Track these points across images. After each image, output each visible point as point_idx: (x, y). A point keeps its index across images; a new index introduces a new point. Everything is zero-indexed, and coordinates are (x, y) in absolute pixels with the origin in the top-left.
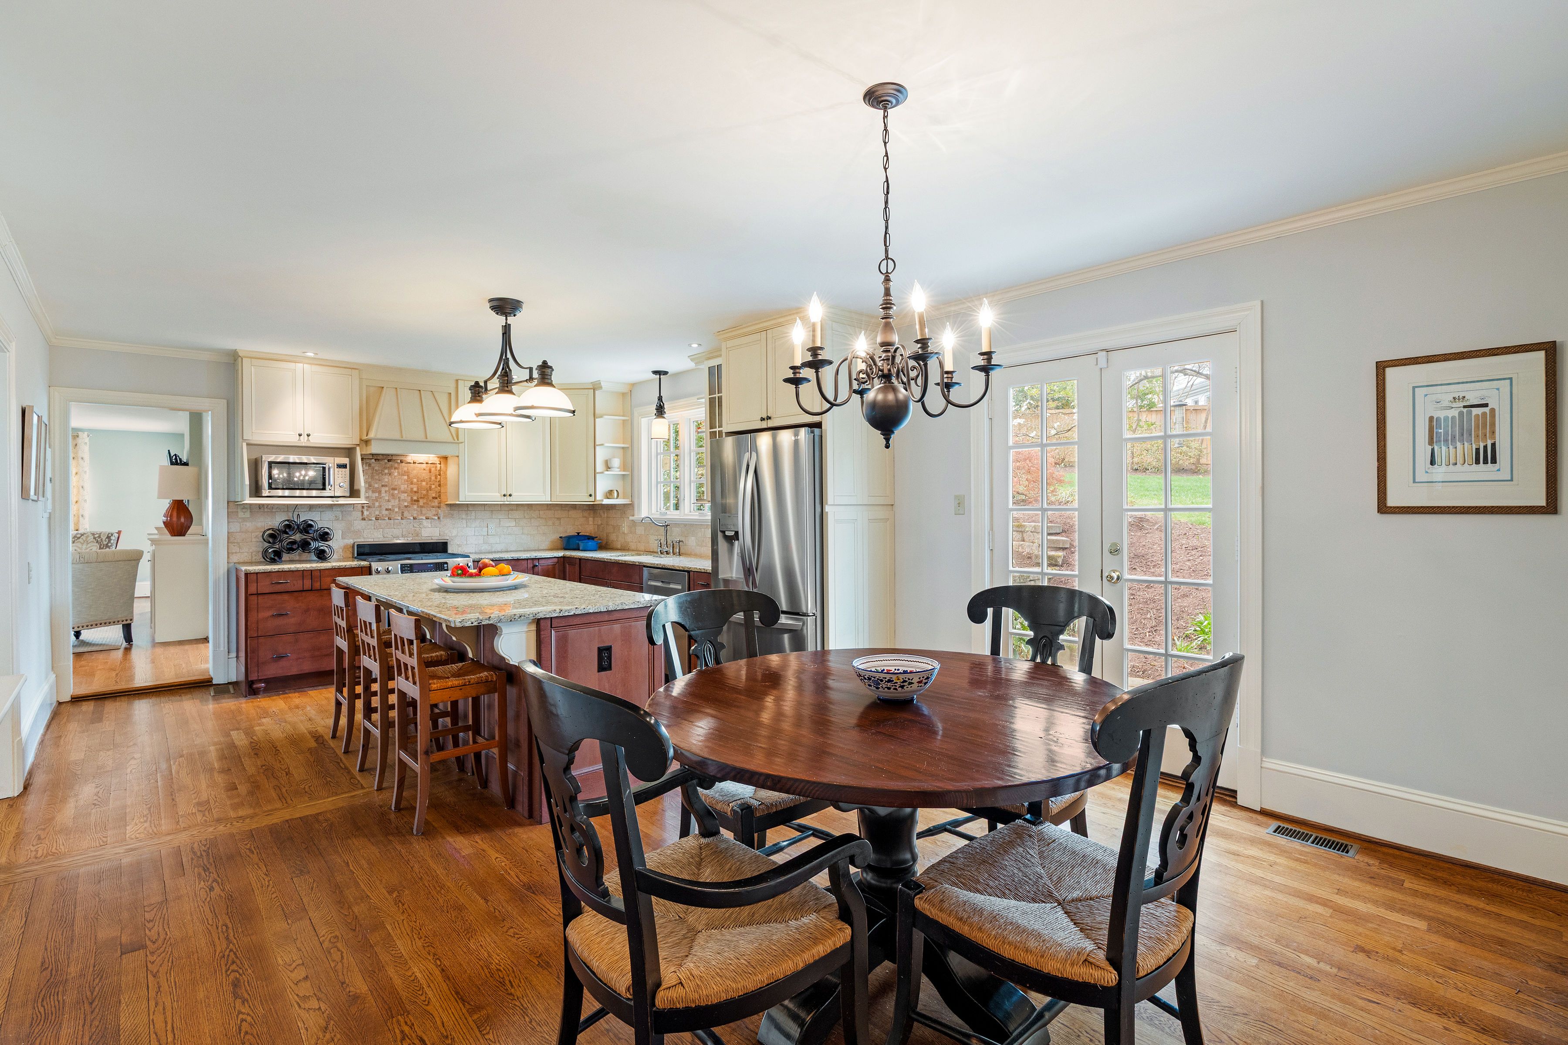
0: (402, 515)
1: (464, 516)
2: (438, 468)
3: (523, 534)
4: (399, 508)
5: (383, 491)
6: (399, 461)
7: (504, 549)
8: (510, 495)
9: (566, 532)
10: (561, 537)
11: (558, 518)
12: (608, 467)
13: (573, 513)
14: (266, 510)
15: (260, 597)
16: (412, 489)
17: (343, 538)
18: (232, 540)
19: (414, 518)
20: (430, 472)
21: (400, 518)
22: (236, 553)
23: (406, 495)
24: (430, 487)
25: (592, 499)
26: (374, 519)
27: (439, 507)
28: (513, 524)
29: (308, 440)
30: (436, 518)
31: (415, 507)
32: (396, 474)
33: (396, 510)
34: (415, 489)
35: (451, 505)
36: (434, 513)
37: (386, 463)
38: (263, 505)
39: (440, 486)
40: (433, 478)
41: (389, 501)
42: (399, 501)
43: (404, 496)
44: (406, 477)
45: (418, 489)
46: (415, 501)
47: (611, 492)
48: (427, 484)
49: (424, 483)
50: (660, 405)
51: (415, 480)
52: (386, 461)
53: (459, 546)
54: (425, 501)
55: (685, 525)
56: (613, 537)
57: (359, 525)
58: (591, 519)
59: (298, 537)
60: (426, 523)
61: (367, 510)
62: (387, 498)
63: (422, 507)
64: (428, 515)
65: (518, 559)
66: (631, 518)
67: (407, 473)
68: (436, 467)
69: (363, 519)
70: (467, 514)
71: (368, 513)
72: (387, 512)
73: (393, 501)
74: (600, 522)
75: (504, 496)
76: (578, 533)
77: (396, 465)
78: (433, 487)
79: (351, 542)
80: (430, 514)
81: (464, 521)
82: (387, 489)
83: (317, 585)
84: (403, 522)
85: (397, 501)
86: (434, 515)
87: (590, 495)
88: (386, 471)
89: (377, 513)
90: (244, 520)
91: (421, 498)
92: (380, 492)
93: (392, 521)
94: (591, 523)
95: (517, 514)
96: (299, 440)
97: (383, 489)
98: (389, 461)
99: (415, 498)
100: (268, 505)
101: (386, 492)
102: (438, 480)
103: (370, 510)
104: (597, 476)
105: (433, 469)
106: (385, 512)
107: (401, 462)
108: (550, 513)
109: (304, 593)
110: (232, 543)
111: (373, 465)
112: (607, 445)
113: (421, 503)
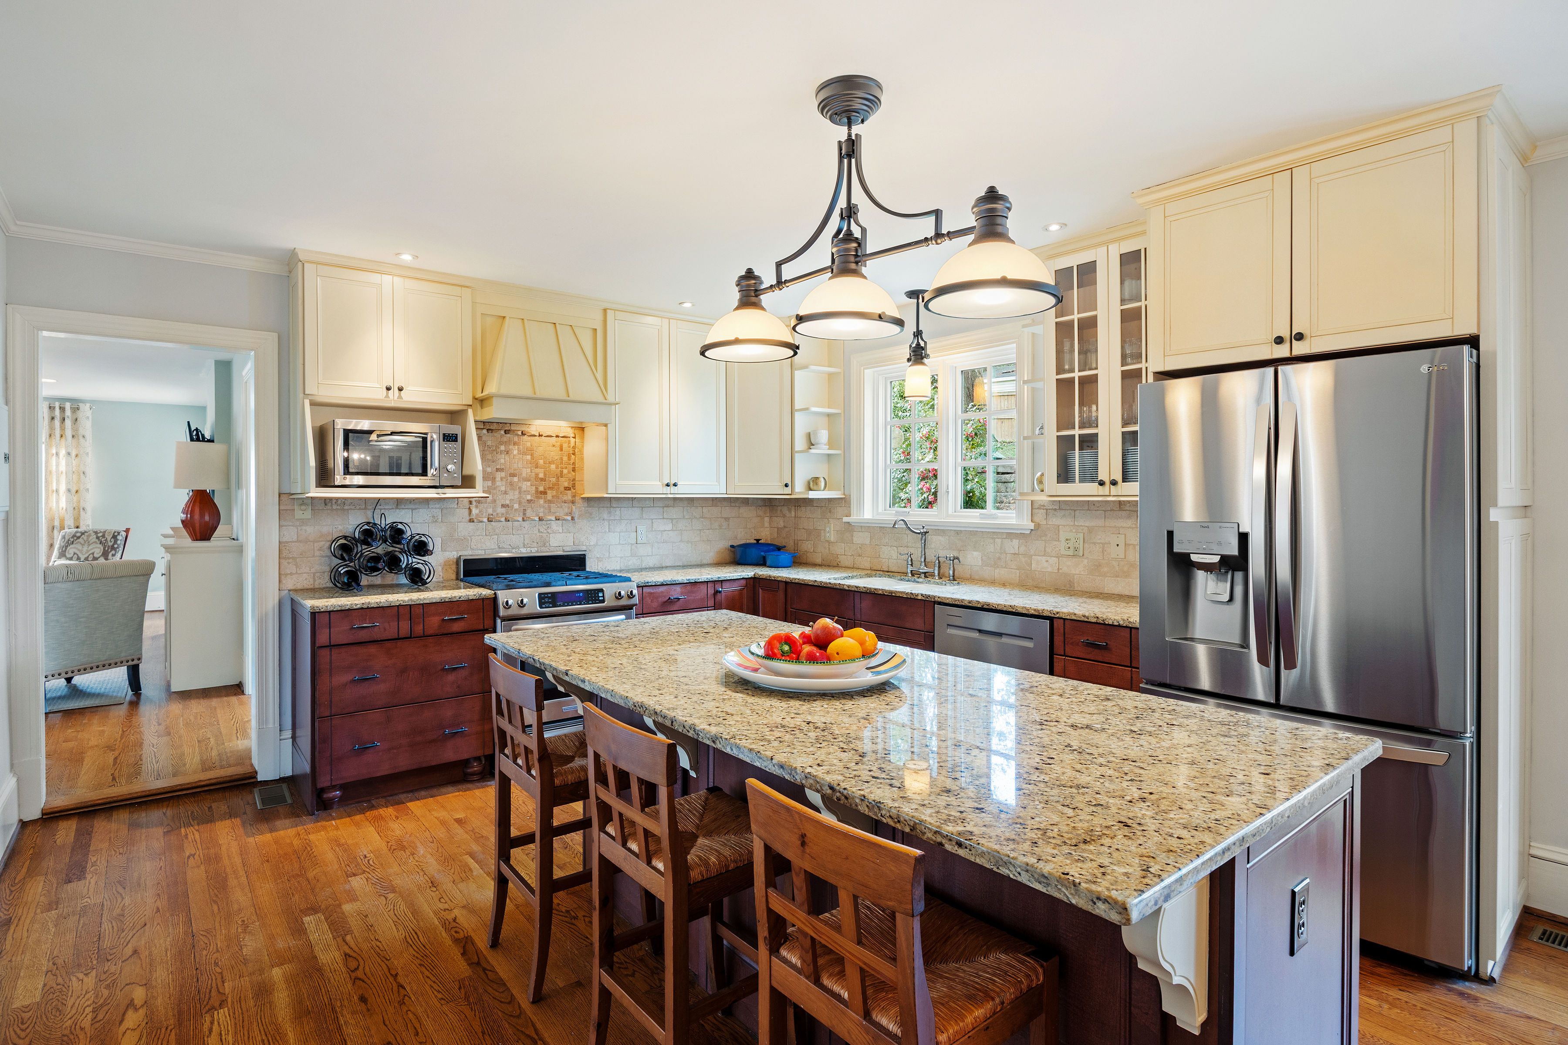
0: (524, 514)
1: (605, 516)
2: (572, 444)
3: (681, 541)
4: (520, 503)
5: (498, 479)
6: (520, 433)
7: (658, 565)
8: (675, 485)
9: (736, 538)
11: (725, 518)
12: (811, 444)
13: (745, 511)
14: (335, 507)
15: (335, 651)
16: (537, 475)
17: (443, 550)
18: (285, 553)
19: (540, 519)
20: (561, 450)
21: (520, 519)
22: (291, 574)
23: (529, 483)
24: (562, 472)
25: (788, 490)
26: (485, 520)
27: (573, 502)
28: (669, 526)
29: (400, 397)
30: (569, 518)
31: (542, 501)
32: (515, 452)
33: (516, 506)
34: (541, 475)
35: (588, 499)
36: (566, 510)
37: (502, 436)
38: (331, 499)
39: (574, 470)
40: (565, 459)
41: (506, 493)
42: (520, 493)
43: (526, 485)
44: (529, 457)
45: (545, 474)
46: (541, 493)
47: (816, 480)
48: (557, 467)
49: (553, 467)
50: (920, 344)
51: (541, 462)
52: (502, 432)
53: (599, 559)
54: (554, 493)
55: (958, 533)
56: (807, 546)
57: (465, 529)
58: (767, 519)
59: (380, 549)
60: (556, 526)
61: (477, 507)
62: (503, 488)
63: (550, 502)
64: (558, 514)
65: (696, 582)
66: (845, 519)
67: (530, 451)
68: (569, 442)
69: (471, 521)
70: (610, 512)
71: (477, 511)
72: (503, 510)
73: (511, 493)
74: (781, 524)
75: (668, 485)
76: (758, 540)
77: (516, 439)
78: (565, 471)
79: (454, 555)
80: (561, 513)
81: (606, 523)
82: (503, 474)
83: (419, 629)
84: (526, 524)
85: (517, 492)
86: (567, 515)
87: (786, 485)
88: (502, 448)
89: (490, 511)
90: (303, 522)
91: (550, 488)
92: (494, 480)
93: (510, 523)
94: (767, 524)
95: (674, 512)
96: (387, 396)
97: (499, 475)
98: (506, 432)
99: (541, 489)
100: (337, 499)
101: (502, 479)
102: (572, 461)
103: (481, 506)
104: (797, 456)
105: (565, 446)
106: (500, 510)
107: (523, 434)
108: (715, 511)
109: (399, 643)
110: (285, 558)
111: (484, 438)
112: (814, 409)
113: (549, 497)
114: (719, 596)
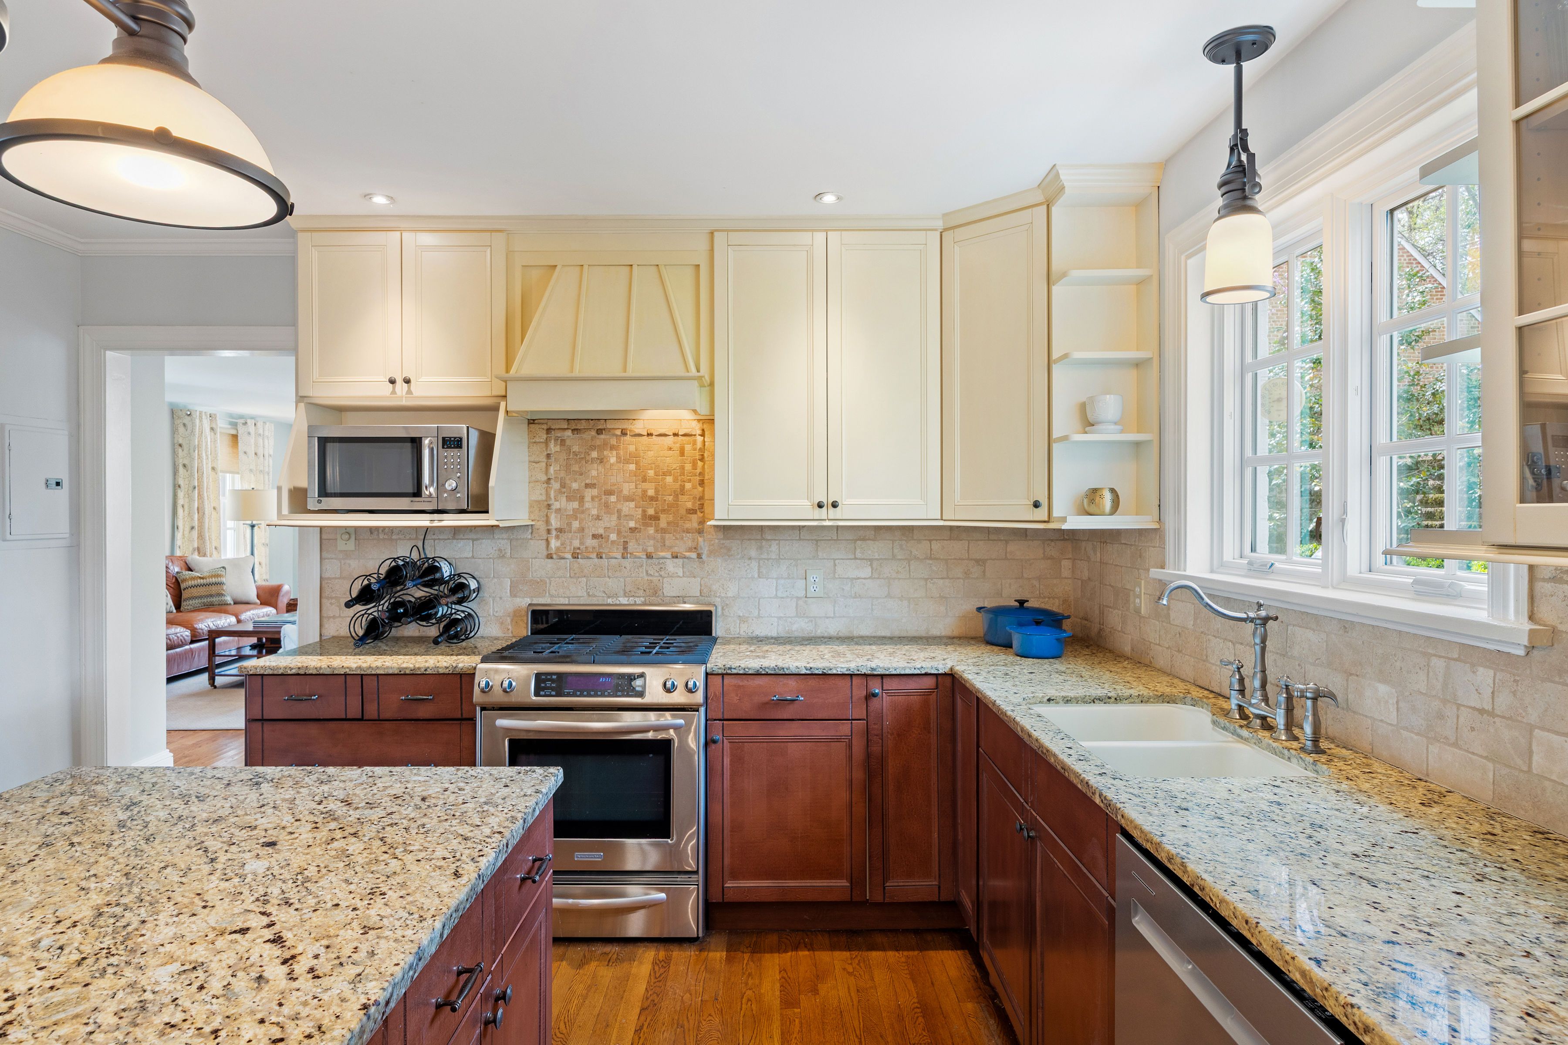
0: (625, 548)
1: (753, 553)
2: (699, 445)
3: (889, 596)
4: (619, 533)
5: (588, 498)
6: (618, 432)
7: (844, 632)
8: (835, 505)
9: (1000, 594)
10: (979, 609)
11: (977, 561)
12: (1088, 423)
13: (1016, 548)
14: (381, 536)
16: (645, 492)
17: (513, 595)
18: (327, 593)
19: (649, 556)
20: (682, 453)
21: (619, 556)
22: (334, 617)
23: (632, 505)
24: (682, 488)
25: (1041, 514)
26: (569, 556)
27: (700, 532)
28: (866, 572)
29: (409, 392)
30: (694, 555)
31: (651, 531)
32: (613, 460)
33: (613, 537)
34: (651, 493)
35: (725, 529)
36: (690, 544)
37: (593, 438)
38: (377, 528)
39: (702, 483)
40: (688, 467)
41: (598, 518)
42: (619, 518)
43: (628, 507)
44: (632, 467)
45: (657, 491)
46: (651, 518)
47: (1093, 494)
48: (675, 480)
49: (669, 479)
50: (1240, 164)
51: (651, 473)
52: (593, 433)
53: (742, 619)
54: (671, 518)
56: (1114, 619)
57: (541, 568)
58: (1066, 564)
60: (672, 566)
61: (557, 537)
62: (594, 512)
63: (664, 531)
64: (676, 549)
65: (824, 674)
66: (1155, 573)
67: (634, 458)
68: (695, 443)
69: (549, 556)
70: (760, 548)
71: (558, 544)
72: (595, 543)
73: (606, 518)
74: (1086, 575)
75: (820, 506)
76: (1022, 602)
77: (613, 441)
78: (688, 486)
79: (524, 602)
80: (681, 547)
81: (754, 564)
82: (595, 492)
83: (371, 711)
84: (627, 563)
85: (614, 517)
86: (690, 550)
87: (1036, 505)
88: (594, 454)
89: (576, 543)
90: (347, 554)
91: (663, 511)
92: (582, 499)
93: (604, 562)
94: (1066, 573)
95: (876, 549)
96: (394, 392)
97: (589, 493)
98: (599, 432)
99: (651, 512)
100: (384, 528)
101: (593, 498)
102: (698, 471)
103: (563, 536)
104: (1055, 446)
105: (688, 448)
106: (590, 542)
107: (624, 433)
108: (958, 547)
109: (346, 725)
110: (328, 598)
111: (568, 443)
112: (1077, 355)
113: (663, 523)
114: (875, 703)
